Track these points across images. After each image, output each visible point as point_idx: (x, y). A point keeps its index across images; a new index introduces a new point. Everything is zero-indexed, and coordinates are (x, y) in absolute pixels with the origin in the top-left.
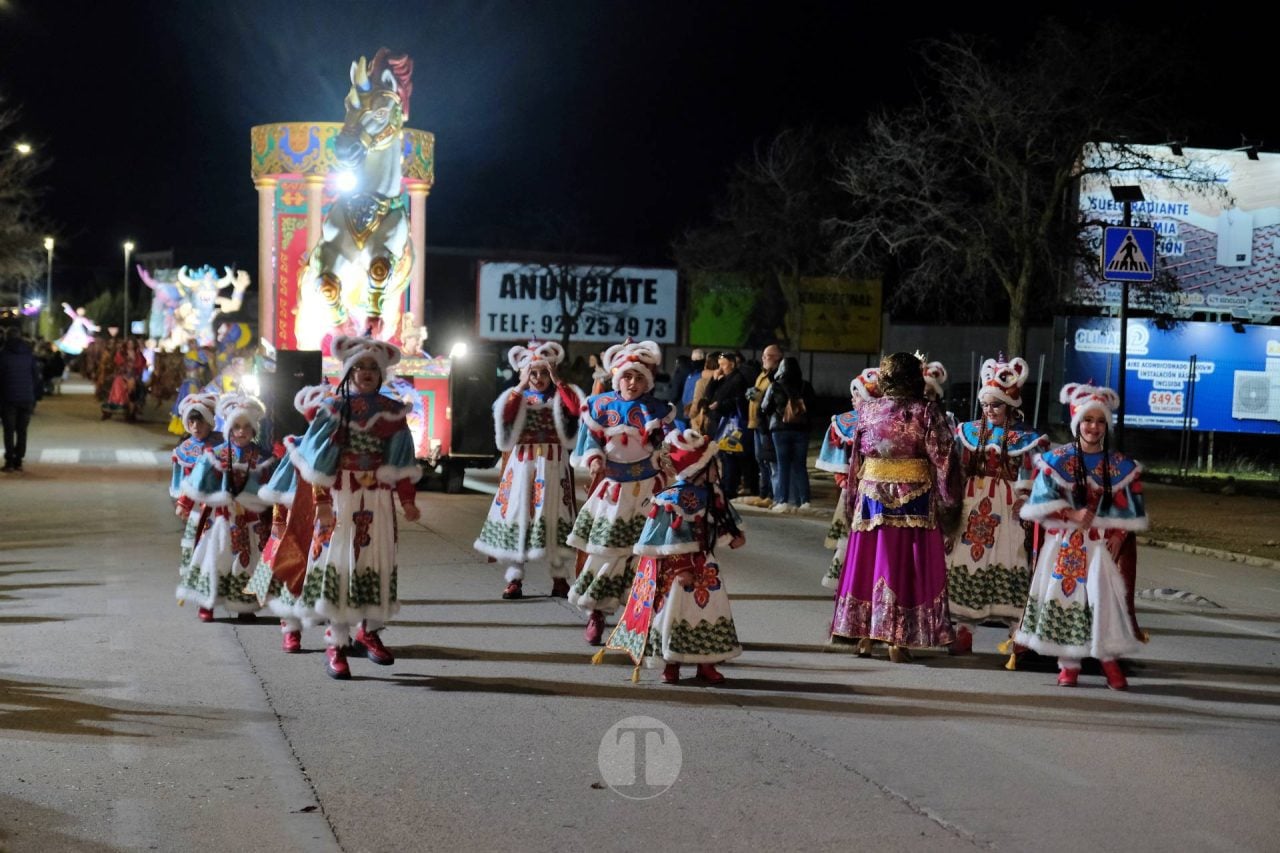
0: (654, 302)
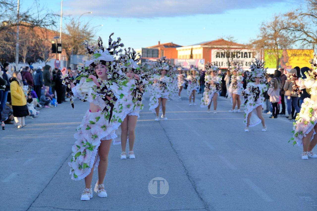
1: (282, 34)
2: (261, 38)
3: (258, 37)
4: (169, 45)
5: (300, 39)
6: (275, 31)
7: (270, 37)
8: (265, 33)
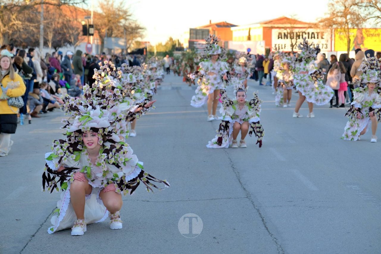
0: (324, 38)
1: (354, 11)
2: (328, 16)
3: (325, 14)
4: (222, 24)
5: (372, 16)
6: (345, 7)
7: (339, 14)
8: (333, 10)
